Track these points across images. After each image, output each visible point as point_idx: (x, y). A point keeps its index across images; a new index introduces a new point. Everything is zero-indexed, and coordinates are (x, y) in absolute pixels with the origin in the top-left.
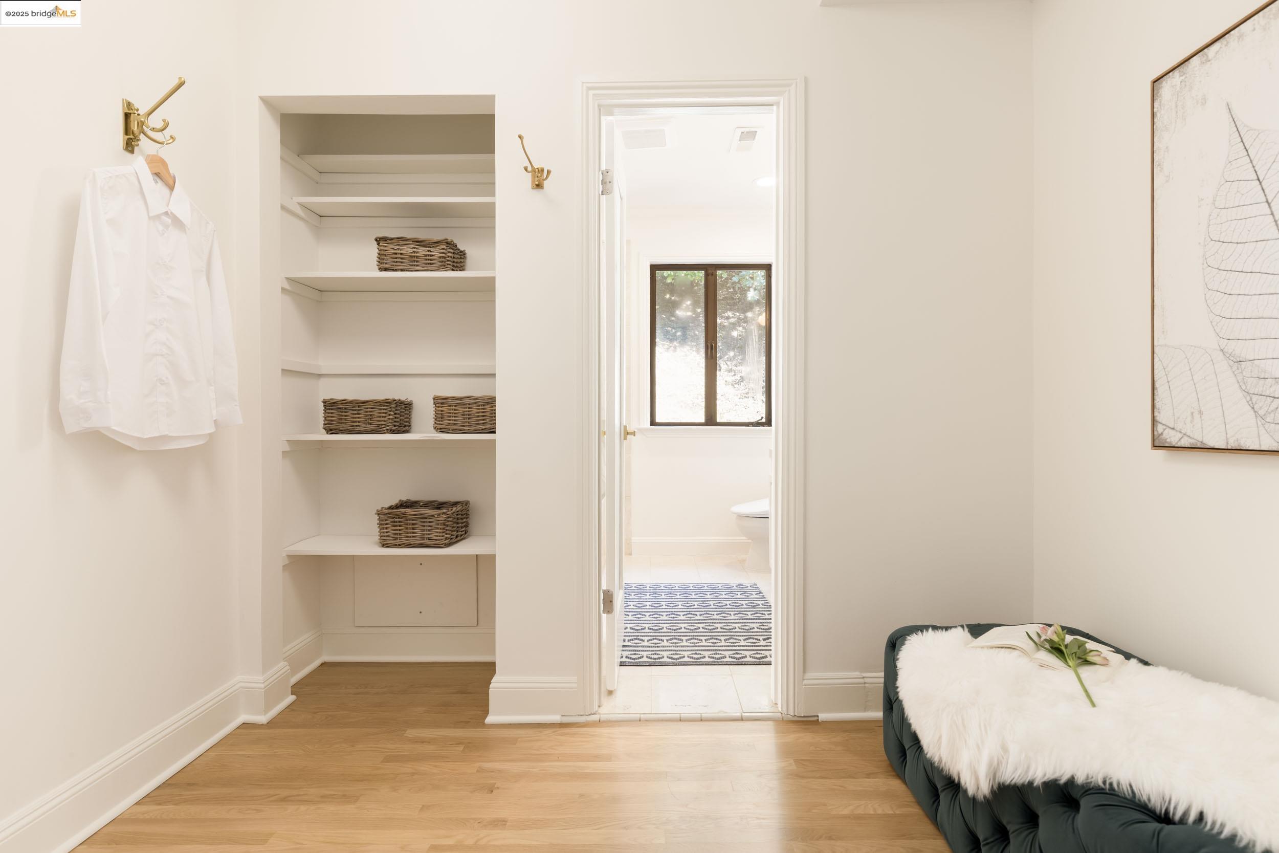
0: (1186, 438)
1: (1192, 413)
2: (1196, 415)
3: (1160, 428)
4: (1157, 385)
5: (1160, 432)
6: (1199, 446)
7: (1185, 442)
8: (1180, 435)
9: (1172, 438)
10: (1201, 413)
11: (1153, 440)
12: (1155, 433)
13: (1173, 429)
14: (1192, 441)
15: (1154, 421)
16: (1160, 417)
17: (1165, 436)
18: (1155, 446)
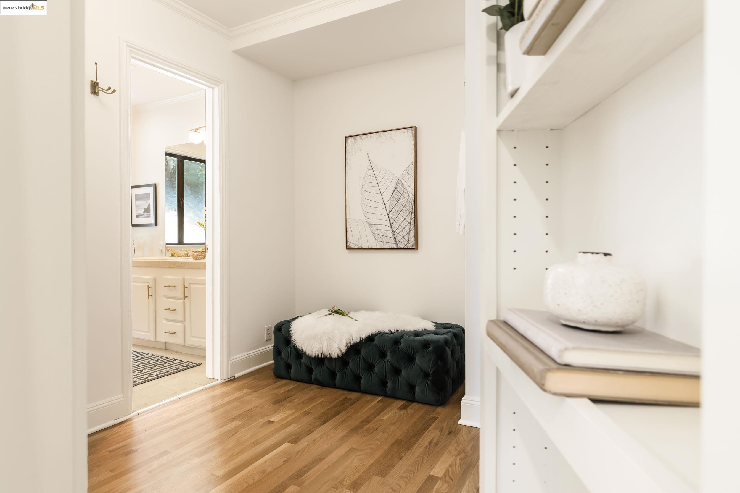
0: (356, 246)
1: (358, 239)
2: (360, 239)
3: (349, 243)
4: (347, 230)
5: (349, 244)
6: (360, 248)
7: (356, 247)
8: (355, 245)
9: (352, 246)
10: (361, 239)
11: (346, 247)
12: (347, 245)
13: (353, 243)
14: (359, 247)
15: (347, 241)
16: (348, 240)
17: (350, 245)
18: (347, 249)
